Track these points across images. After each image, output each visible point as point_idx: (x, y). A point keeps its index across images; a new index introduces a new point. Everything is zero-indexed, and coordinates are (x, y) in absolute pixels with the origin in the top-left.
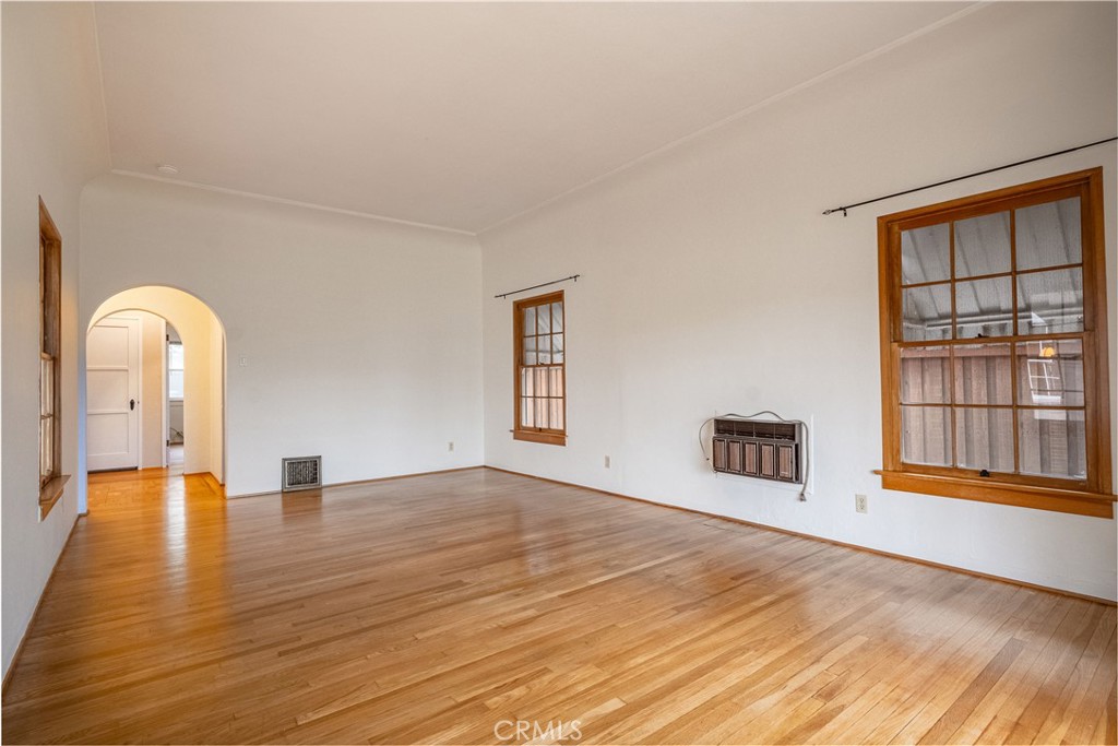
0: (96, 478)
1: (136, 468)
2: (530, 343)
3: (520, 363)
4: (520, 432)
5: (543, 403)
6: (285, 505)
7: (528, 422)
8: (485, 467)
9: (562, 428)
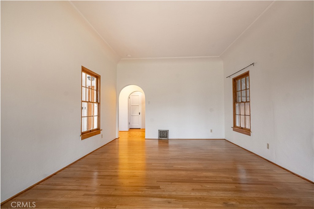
0: (131, 130)
1: (140, 129)
2: (239, 94)
3: (235, 101)
4: (236, 128)
5: (243, 117)
6: (159, 143)
7: (238, 125)
8: (225, 139)
9: (249, 128)
